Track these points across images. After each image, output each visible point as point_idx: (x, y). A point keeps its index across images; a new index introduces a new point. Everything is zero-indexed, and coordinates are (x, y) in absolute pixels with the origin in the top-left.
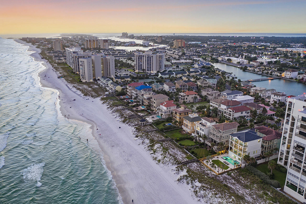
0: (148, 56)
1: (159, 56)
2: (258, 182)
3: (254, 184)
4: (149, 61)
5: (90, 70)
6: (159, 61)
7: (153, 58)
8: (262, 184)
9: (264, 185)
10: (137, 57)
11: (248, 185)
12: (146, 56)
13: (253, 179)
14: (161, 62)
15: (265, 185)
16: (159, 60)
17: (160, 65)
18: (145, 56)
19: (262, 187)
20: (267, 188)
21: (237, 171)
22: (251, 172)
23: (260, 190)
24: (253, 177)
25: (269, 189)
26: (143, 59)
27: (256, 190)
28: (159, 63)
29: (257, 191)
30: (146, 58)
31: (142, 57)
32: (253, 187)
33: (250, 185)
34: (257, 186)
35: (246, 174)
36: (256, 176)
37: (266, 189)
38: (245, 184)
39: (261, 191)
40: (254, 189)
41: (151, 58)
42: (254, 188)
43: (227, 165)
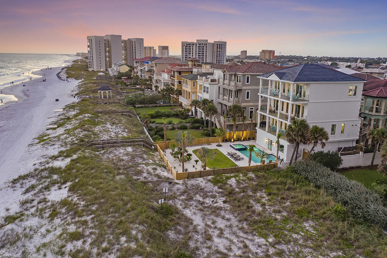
0: (200, 44)
1: (217, 45)
2: (324, 213)
3: (307, 220)
4: (201, 52)
5: (100, 54)
6: (217, 54)
7: (206, 47)
8: (343, 221)
9: (352, 225)
10: (184, 47)
11: (276, 219)
12: (197, 44)
13: (305, 202)
14: (219, 54)
15: (359, 228)
16: (217, 51)
17: (218, 59)
18: (195, 44)
19: (338, 234)
20: (362, 242)
21: (256, 176)
22: (306, 178)
23: (327, 248)
24: (308, 193)
25: (372, 248)
26: (193, 49)
27: (306, 247)
28: (217, 56)
29: (310, 250)
30: (196, 47)
31: (192, 47)
32: (292, 230)
33: (285, 220)
34: (314, 228)
35: (282, 183)
36: (322, 191)
37: (358, 247)
38: (267, 214)
39: (332, 250)
40: (296, 241)
41: (204, 47)
42: (295, 236)
43: (234, 161)
